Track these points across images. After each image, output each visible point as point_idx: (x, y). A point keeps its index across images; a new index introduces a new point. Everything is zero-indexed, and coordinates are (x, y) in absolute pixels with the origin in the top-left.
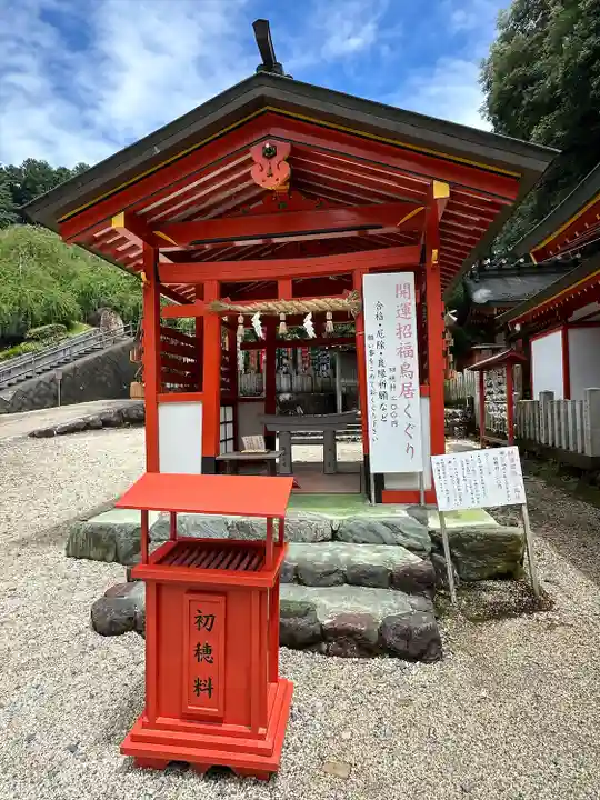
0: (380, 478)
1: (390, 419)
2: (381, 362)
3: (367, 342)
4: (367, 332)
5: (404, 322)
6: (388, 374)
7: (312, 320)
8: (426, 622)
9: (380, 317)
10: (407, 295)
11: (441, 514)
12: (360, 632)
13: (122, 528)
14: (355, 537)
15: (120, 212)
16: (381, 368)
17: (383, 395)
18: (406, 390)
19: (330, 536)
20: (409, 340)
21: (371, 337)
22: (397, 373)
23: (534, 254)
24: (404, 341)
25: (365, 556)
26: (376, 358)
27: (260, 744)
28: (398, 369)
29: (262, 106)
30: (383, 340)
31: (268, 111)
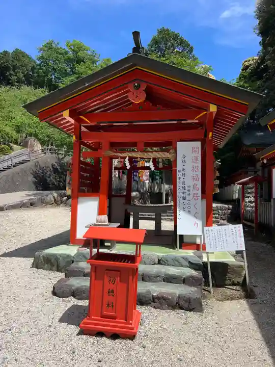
0: (181, 237)
1: (187, 210)
2: (184, 183)
3: (178, 173)
4: (178, 168)
5: (195, 165)
6: (187, 188)
7: (152, 162)
8: (197, 296)
9: (184, 162)
10: (197, 152)
11: (207, 253)
12: (169, 299)
13: (60, 255)
14: (169, 263)
15: (67, 109)
16: (184, 185)
17: (184, 198)
18: (195, 196)
19: (157, 262)
20: (197, 173)
21: (179, 171)
22: (191, 188)
23: (269, 125)
24: (195, 173)
25: (173, 271)
26: (182, 180)
27: (130, 326)
29: (135, 66)
30: (185, 172)
31: (137, 68)
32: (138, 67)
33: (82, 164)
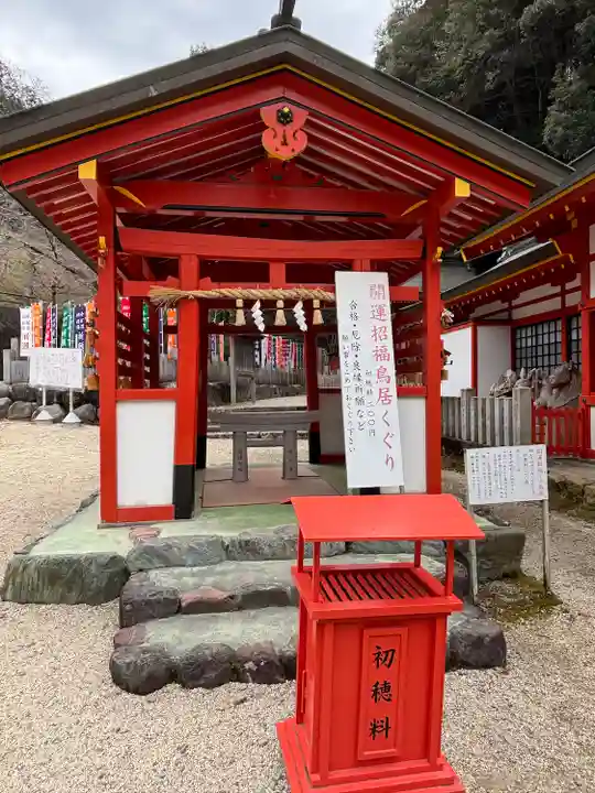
1: (367, 428)
2: (357, 364)
3: (341, 343)
4: (341, 332)
6: (364, 378)
9: (354, 317)
10: (381, 296)
15: (91, 159)
16: (357, 372)
17: (360, 401)
18: (383, 396)
20: (385, 343)
21: (345, 339)
22: (374, 379)
24: (379, 344)
26: (351, 360)
28: (375, 373)
29: (281, 63)
30: (358, 341)
31: (286, 69)
32: (289, 68)
33: (121, 323)
